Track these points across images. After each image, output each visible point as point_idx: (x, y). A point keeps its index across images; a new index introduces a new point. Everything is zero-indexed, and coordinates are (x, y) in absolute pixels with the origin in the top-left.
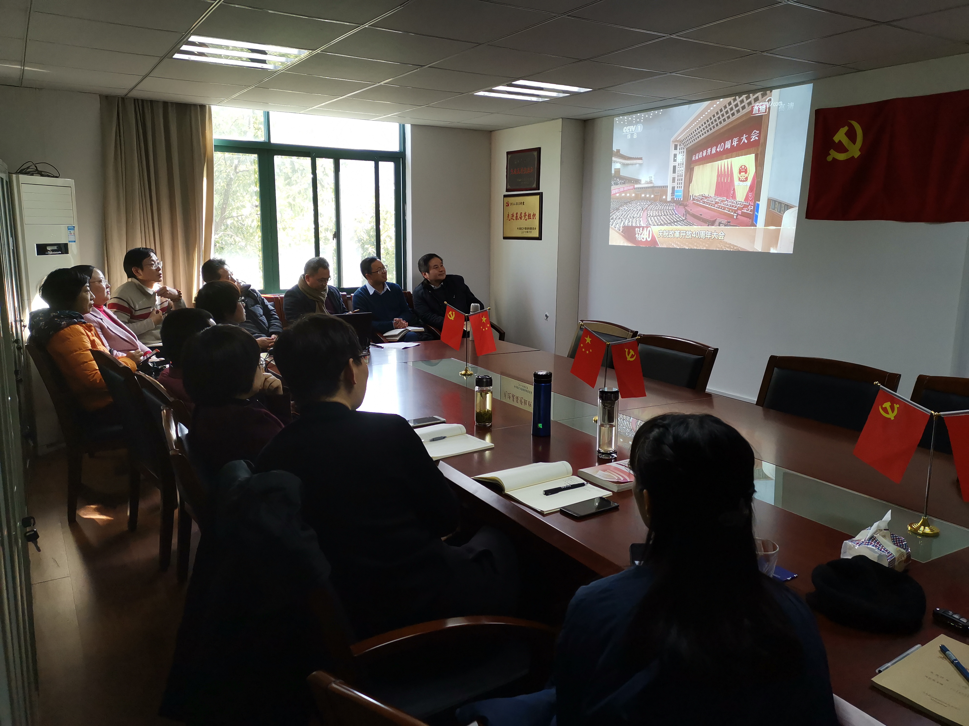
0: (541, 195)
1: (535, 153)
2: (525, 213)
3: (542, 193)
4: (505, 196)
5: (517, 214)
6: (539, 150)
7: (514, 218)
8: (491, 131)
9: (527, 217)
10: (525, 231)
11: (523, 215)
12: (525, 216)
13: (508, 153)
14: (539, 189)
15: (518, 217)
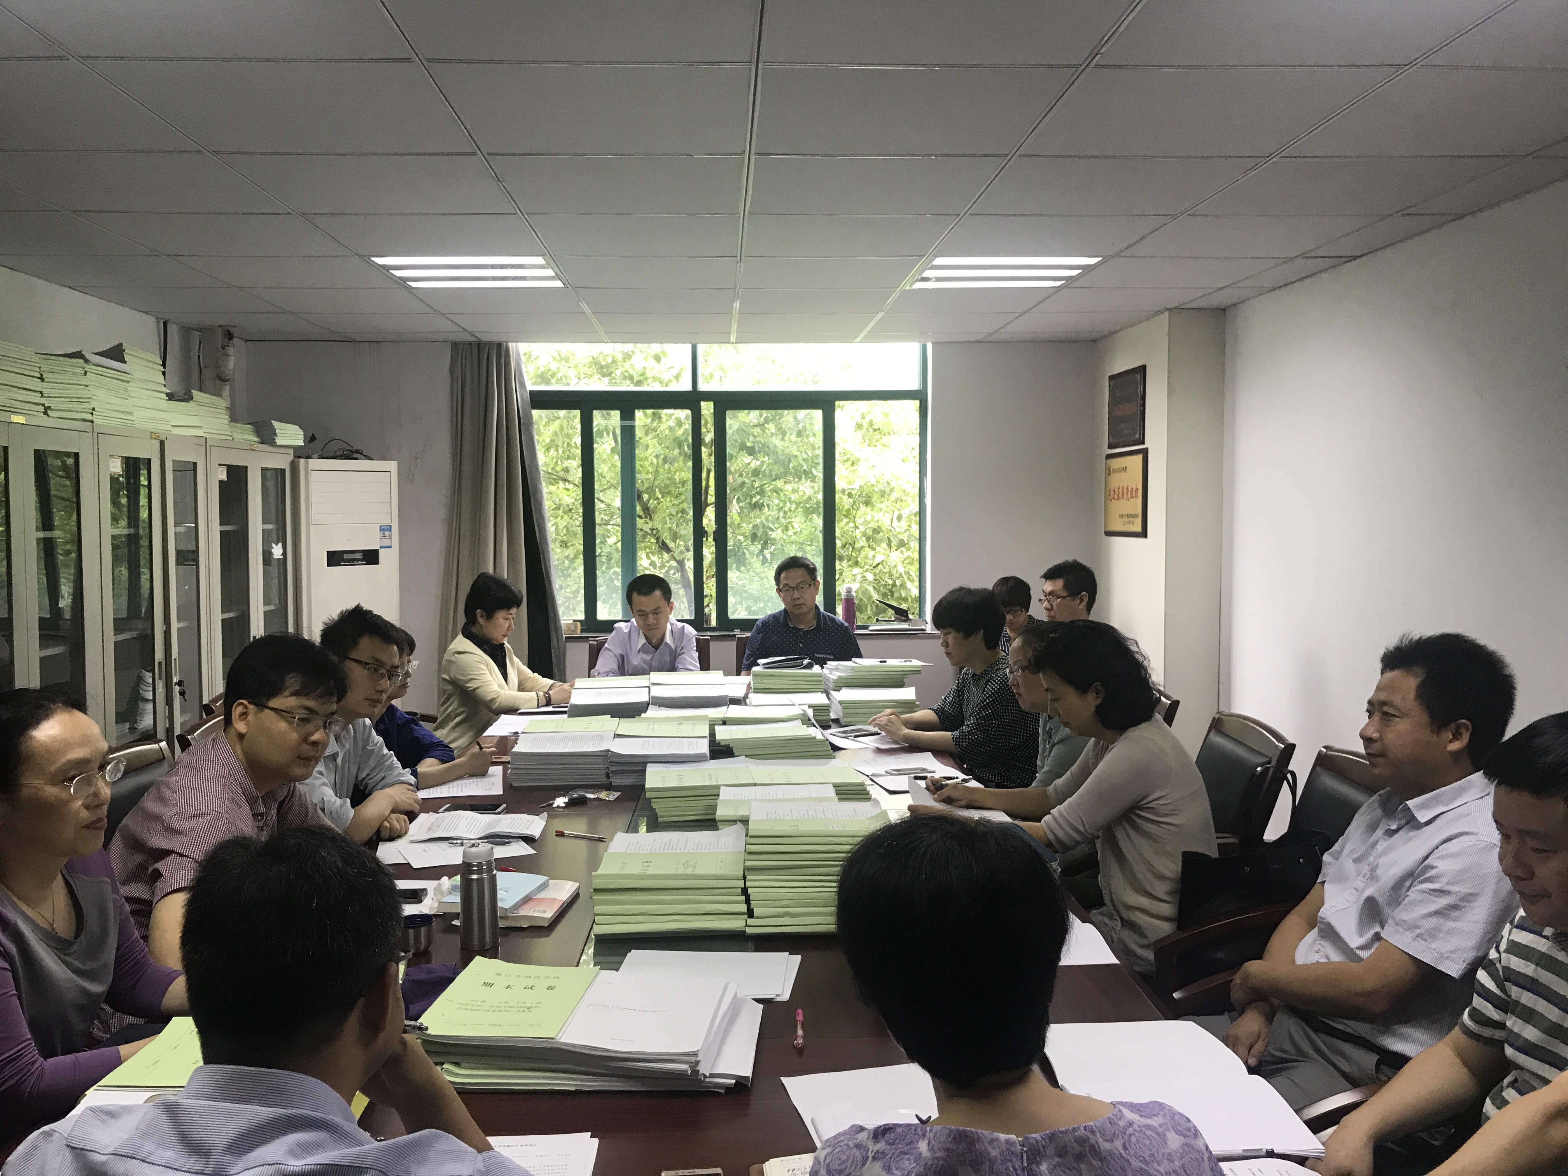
0: (1145, 453)
1: (1138, 376)
2: (1127, 489)
3: (1147, 449)
4: (1109, 457)
5: (1119, 488)
6: (1143, 369)
7: (1116, 497)
8: (1095, 341)
9: (1129, 494)
10: (1127, 520)
11: (1125, 489)
12: (1127, 492)
13: (1111, 378)
14: (1143, 443)
15: (1120, 496)
